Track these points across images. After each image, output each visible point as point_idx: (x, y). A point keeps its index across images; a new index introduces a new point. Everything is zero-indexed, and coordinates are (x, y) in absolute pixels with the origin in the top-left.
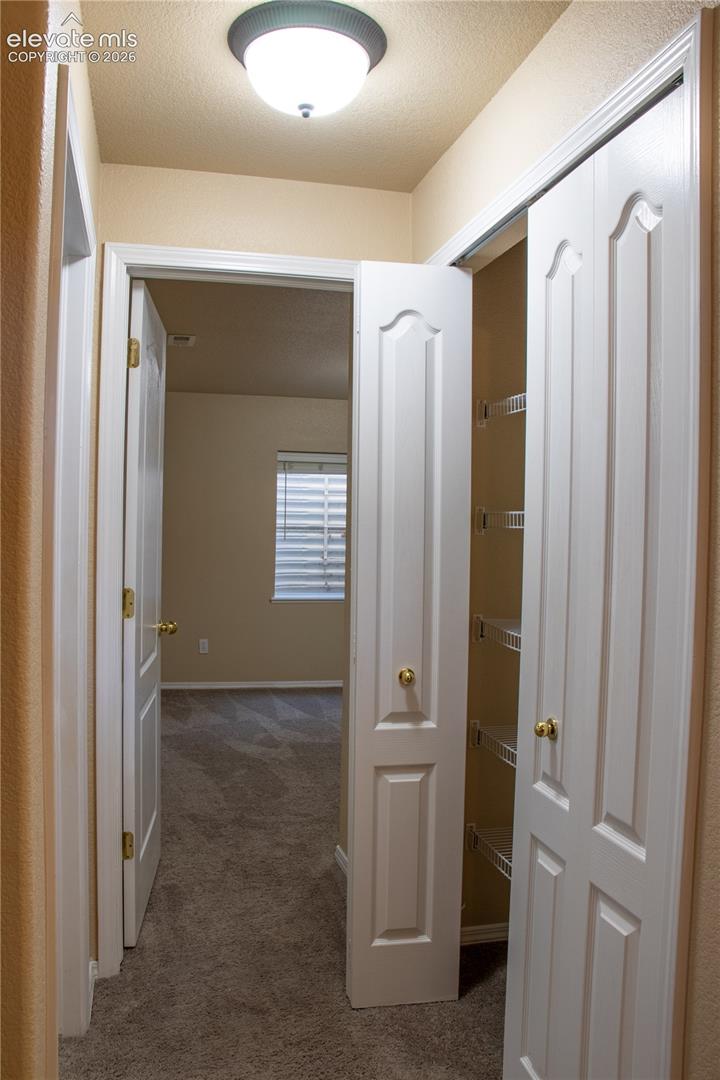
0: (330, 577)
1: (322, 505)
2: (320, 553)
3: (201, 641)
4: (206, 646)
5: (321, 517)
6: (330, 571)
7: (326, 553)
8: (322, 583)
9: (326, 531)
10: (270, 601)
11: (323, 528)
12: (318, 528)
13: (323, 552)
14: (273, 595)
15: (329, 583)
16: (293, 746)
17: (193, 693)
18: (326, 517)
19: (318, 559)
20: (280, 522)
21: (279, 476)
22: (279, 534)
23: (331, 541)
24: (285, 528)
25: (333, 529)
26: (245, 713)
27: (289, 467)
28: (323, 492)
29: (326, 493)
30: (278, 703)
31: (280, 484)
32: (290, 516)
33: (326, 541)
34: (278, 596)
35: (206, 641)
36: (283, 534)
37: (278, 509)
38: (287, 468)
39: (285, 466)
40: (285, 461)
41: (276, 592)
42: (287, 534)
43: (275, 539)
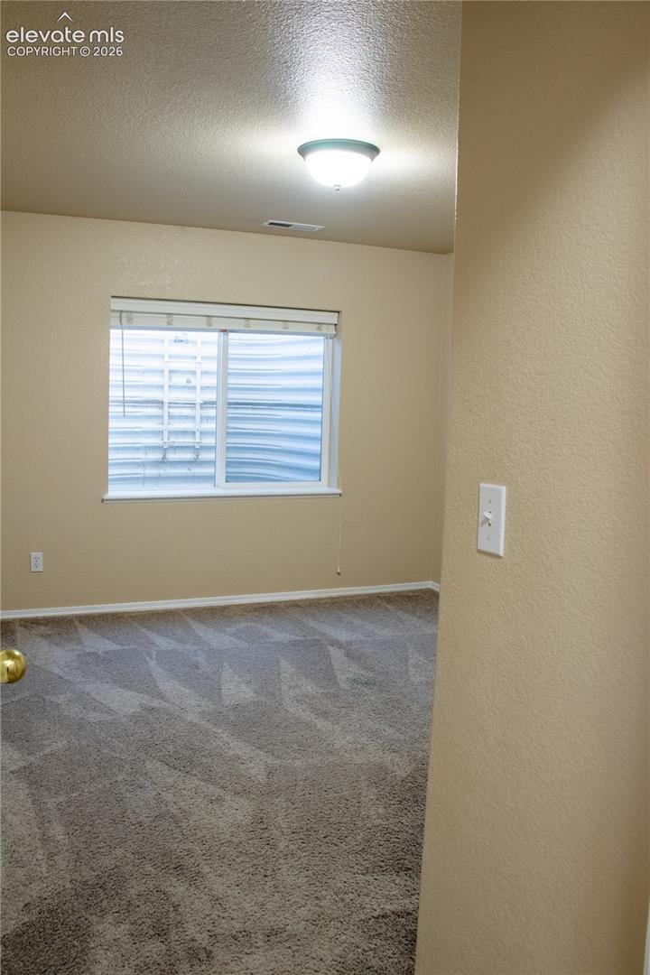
1: (162, 373)
2: (159, 433)
3: (33, 555)
4: (41, 562)
5: (160, 387)
7: (166, 434)
9: (166, 406)
10: (103, 501)
11: (162, 402)
12: (156, 402)
13: (162, 433)
14: (106, 490)
18: (166, 388)
20: (114, 393)
21: (112, 331)
22: (114, 410)
24: (124, 403)
25: (175, 403)
27: (126, 319)
28: (163, 357)
29: (166, 358)
31: (115, 345)
32: (128, 386)
33: (165, 418)
34: (114, 492)
36: (122, 409)
37: (112, 377)
38: (124, 320)
39: (121, 317)
40: (122, 311)
41: (111, 487)
42: (127, 409)
43: (108, 416)
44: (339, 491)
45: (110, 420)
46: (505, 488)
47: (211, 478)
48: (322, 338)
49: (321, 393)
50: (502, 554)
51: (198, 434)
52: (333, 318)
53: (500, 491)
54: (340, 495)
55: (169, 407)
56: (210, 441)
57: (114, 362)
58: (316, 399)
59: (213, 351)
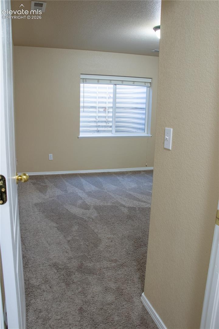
0: (99, 126)
1: (96, 98)
2: (95, 117)
3: (50, 155)
4: (52, 157)
5: (95, 102)
6: (99, 124)
7: (97, 117)
8: (96, 129)
9: (97, 108)
10: (78, 138)
11: (96, 107)
12: (94, 107)
13: (96, 117)
14: (79, 136)
15: (98, 129)
16: (96, 208)
17: (47, 177)
18: (97, 103)
19: (94, 119)
20: (81, 105)
21: (81, 84)
22: (81, 110)
23: (99, 112)
24: (84, 107)
25: (100, 107)
26: (71, 188)
27: (85, 81)
28: (96, 92)
29: (97, 93)
30: (83, 181)
31: (82, 89)
32: (86, 102)
33: (97, 112)
34: (82, 135)
35: (52, 155)
36: (83, 109)
37: (81, 99)
38: (84, 81)
39: (83, 80)
40: (84, 79)
41: (80, 134)
42: (84, 109)
43: (80, 112)
44: (151, 136)
45: (80, 113)
46: (172, 129)
47: (111, 131)
48: (146, 87)
49: (145, 104)
50: (171, 149)
51: (107, 117)
52: (150, 80)
53: (171, 130)
54: (151, 137)
55: (98, 109)
56: (111, 119)
57: (81, 94)
58: (144, 106)
59: (112, 91)
